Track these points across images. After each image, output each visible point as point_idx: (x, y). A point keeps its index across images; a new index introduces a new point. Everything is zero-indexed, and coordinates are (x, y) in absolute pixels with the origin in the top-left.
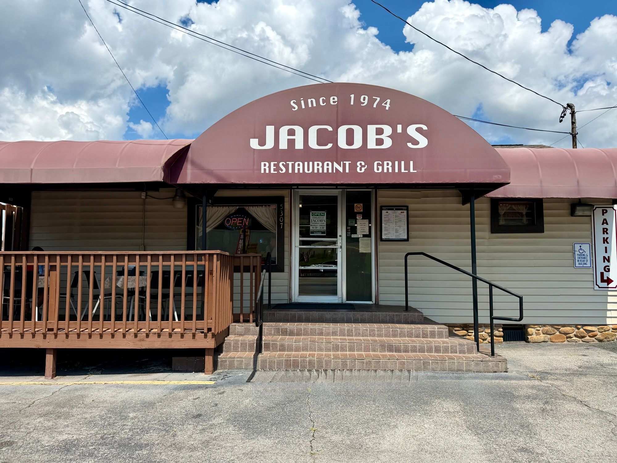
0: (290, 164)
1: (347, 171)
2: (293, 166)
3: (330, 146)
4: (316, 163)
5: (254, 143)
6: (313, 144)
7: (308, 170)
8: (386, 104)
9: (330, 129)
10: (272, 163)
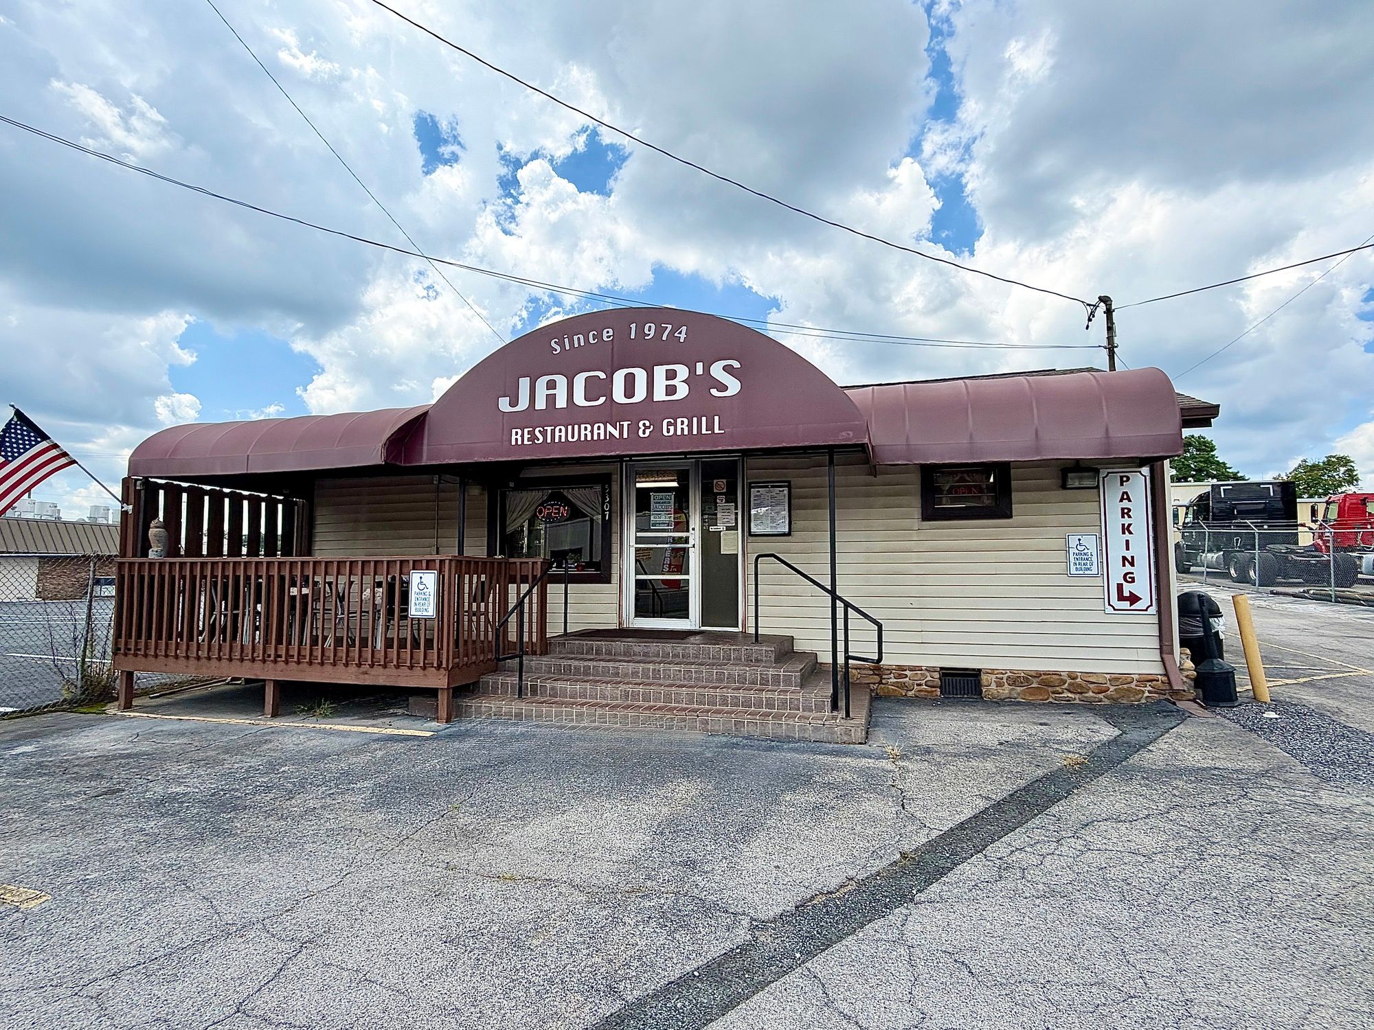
0: (549, 429)
1: (625, 436)
2: (553, 432)
3: (602, 400)
4: (583, 426)
5: (504, 404)
6: (580, 400)
7: (573, 437)
8: (680, 333)
9: (602, 375)
10: (526, 430)
